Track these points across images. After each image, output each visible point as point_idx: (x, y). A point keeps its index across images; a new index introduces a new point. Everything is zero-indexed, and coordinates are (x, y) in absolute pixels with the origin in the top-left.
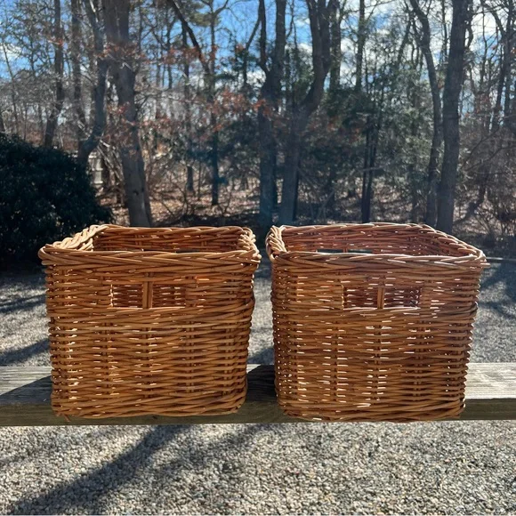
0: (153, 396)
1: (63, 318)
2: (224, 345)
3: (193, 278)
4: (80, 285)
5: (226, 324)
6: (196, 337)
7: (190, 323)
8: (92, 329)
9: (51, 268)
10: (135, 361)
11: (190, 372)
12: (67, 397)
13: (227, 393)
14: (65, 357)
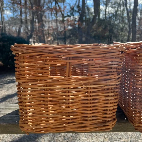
0: (71, 123)
1: (24, 82)
2: (108, 96)
3: (93, 60)
4: (33, 64)
5: (110, 85)
6: (94, 92)
7: (91, 85)
8: (39, 88)
9: (17, 55)
10: (62, 105)
11: (90, 110)
12: (27, 123)
13: (109, 121)
14: (25, 103)
